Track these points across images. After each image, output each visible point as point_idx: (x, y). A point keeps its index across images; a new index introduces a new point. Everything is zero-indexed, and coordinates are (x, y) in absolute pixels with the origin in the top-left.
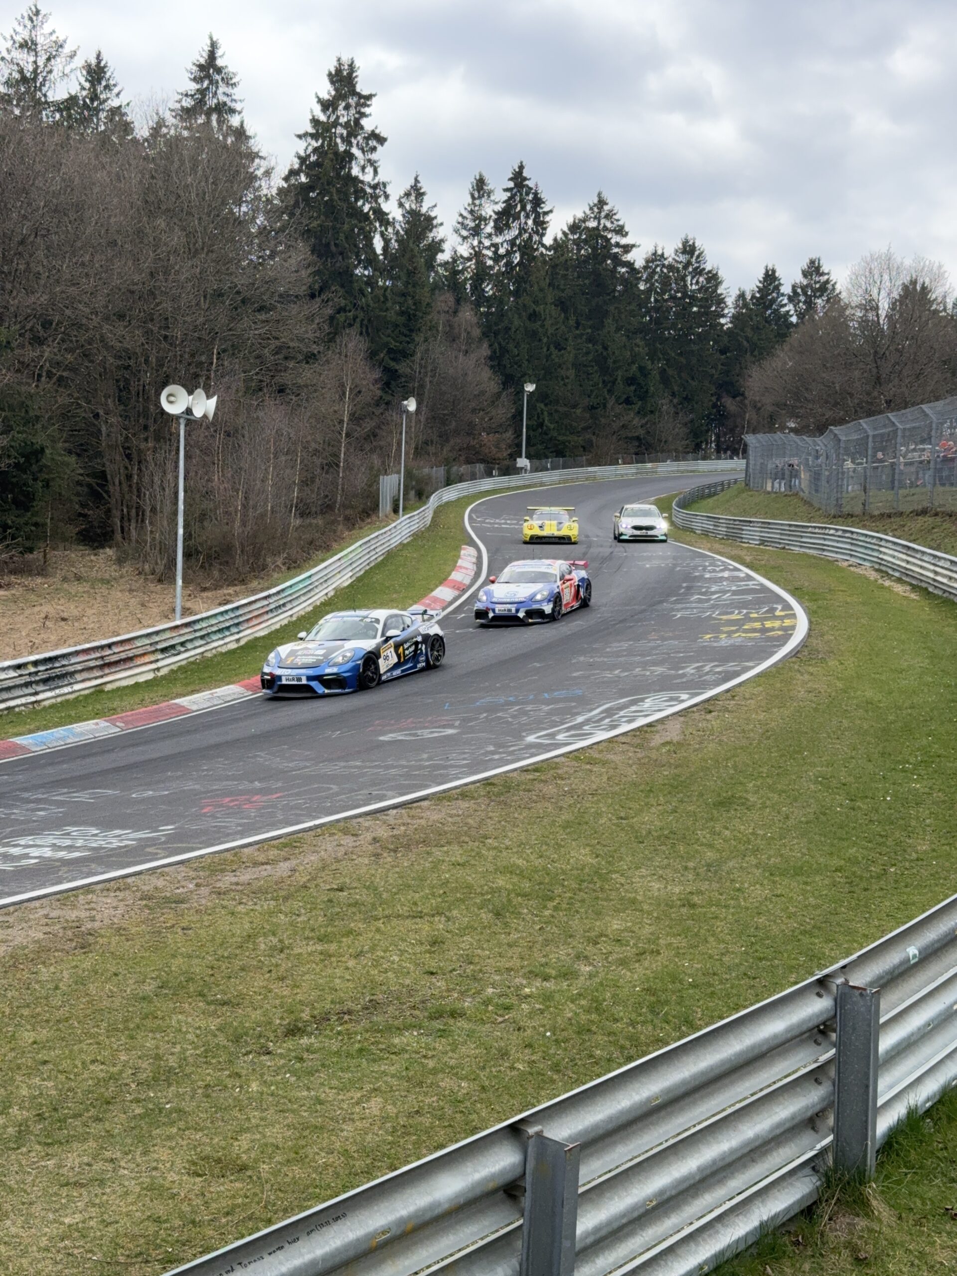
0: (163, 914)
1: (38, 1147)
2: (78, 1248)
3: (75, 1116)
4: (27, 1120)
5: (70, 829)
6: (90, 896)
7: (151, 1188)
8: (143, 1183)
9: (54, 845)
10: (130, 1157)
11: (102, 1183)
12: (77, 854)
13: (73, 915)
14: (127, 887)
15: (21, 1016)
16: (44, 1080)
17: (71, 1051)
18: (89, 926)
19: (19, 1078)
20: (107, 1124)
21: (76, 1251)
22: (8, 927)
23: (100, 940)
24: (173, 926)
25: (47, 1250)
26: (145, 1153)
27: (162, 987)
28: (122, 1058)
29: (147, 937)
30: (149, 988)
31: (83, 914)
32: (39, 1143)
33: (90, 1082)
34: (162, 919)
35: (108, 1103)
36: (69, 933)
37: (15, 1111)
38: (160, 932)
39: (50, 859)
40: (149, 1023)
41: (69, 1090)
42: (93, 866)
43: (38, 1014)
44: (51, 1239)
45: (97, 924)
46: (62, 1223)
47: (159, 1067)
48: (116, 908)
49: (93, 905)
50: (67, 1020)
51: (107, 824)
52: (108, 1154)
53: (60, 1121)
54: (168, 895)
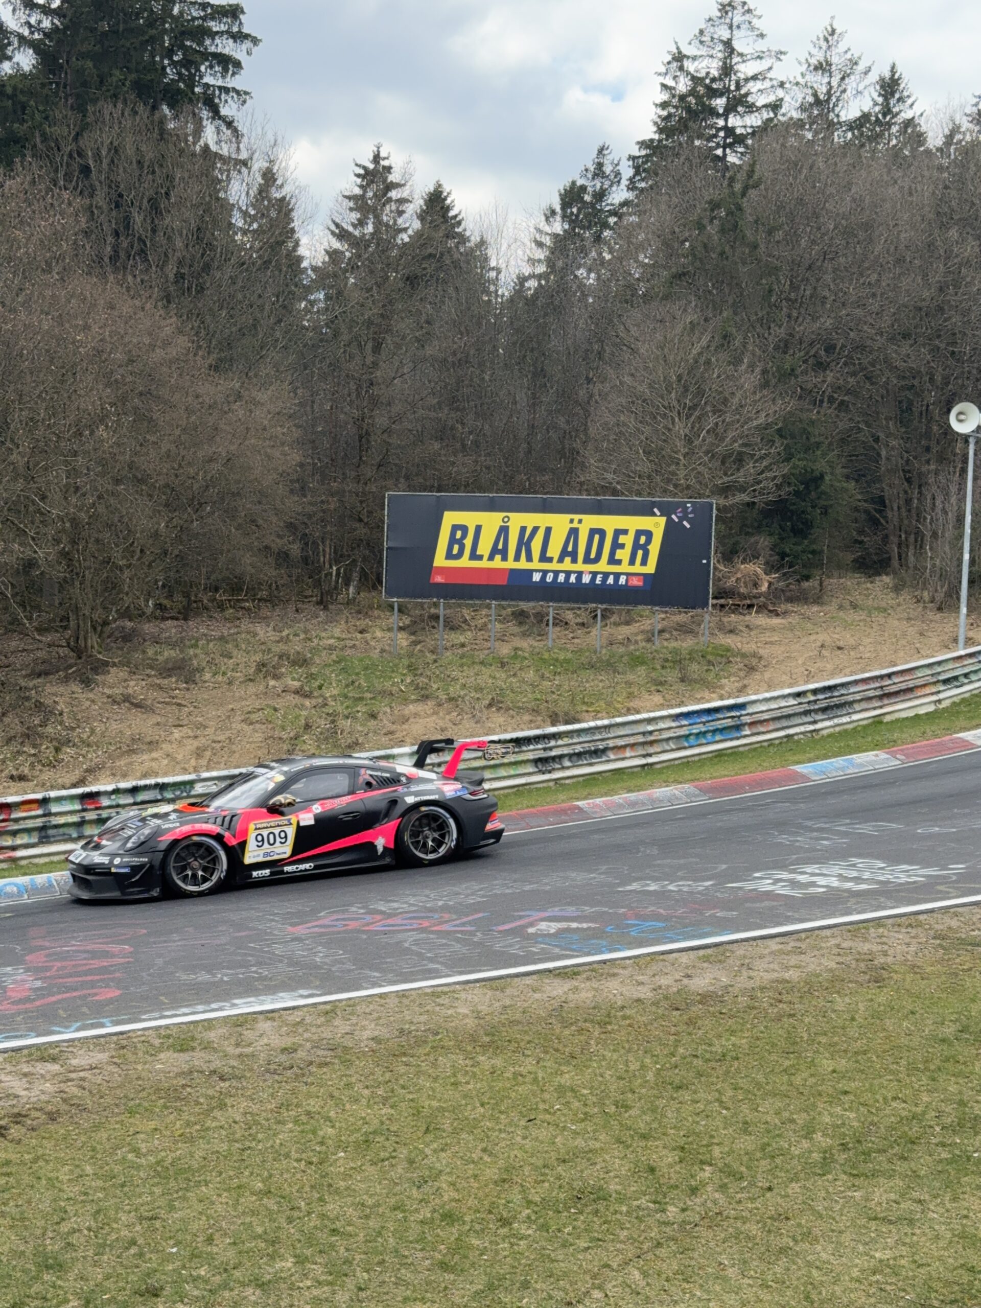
0: (959, 956)
1: (845, 1177)
2: (891, 1284)
3: (879, 1151)
4: (831, 1148)
5: (855, 860)
6: (881, 930)
7: (963, 1236)
8: (952, 1230)
9: (840, 875)
10: (939, 1200)
11: (911, 1222)
12: (864, 887)
13: (866, 947)
14: (919, 925)
15: (819, 1043)
16: (845, 1110)
17: (871, 1085)
18: (882, 961)
19: (821, 1105)
20: (913, 1164)
21: (888, 1288)
22: (801, 953)
23: (895, 977)
24: (970, 969)
25: (858, 1281)
26: (955, 1199)
27: (961, 1031)
28: (925, 1099)
29: (944, 978)
30: (949, 1030)
31: (875, 948)
32: (845, 1173)
33: (893, 1119)
34: (958, 961)
35: (913, 1143)
36: (862, 965)
37: (818, 1136)
38: (957, 975)
39: (837, 889)
40: (950, 1066)
41: (872, 1123)
42: (882, 899)
43: (836, 1044)
44: (862, 1271)
45: (890, 960)
46: (872, 1257)
47: (964, 1113)
48: (908, 944)
49: (884, 939)
50: (865, 1052)
51: (894, 858)
52: (915, 1195)
53: (864, 1153)
54: (963, 936)
